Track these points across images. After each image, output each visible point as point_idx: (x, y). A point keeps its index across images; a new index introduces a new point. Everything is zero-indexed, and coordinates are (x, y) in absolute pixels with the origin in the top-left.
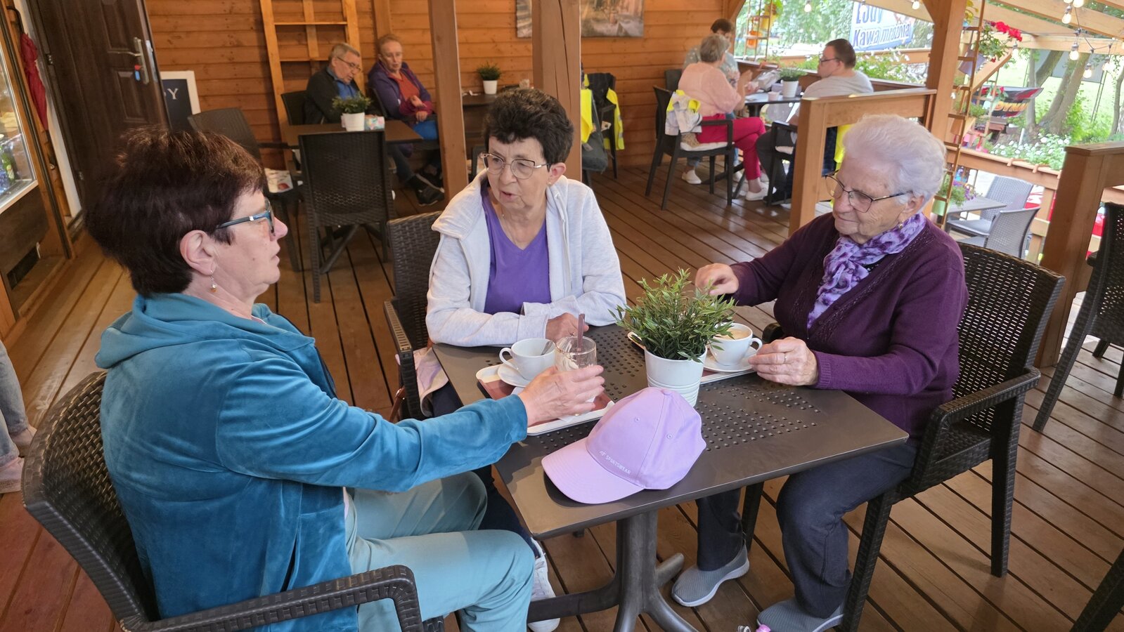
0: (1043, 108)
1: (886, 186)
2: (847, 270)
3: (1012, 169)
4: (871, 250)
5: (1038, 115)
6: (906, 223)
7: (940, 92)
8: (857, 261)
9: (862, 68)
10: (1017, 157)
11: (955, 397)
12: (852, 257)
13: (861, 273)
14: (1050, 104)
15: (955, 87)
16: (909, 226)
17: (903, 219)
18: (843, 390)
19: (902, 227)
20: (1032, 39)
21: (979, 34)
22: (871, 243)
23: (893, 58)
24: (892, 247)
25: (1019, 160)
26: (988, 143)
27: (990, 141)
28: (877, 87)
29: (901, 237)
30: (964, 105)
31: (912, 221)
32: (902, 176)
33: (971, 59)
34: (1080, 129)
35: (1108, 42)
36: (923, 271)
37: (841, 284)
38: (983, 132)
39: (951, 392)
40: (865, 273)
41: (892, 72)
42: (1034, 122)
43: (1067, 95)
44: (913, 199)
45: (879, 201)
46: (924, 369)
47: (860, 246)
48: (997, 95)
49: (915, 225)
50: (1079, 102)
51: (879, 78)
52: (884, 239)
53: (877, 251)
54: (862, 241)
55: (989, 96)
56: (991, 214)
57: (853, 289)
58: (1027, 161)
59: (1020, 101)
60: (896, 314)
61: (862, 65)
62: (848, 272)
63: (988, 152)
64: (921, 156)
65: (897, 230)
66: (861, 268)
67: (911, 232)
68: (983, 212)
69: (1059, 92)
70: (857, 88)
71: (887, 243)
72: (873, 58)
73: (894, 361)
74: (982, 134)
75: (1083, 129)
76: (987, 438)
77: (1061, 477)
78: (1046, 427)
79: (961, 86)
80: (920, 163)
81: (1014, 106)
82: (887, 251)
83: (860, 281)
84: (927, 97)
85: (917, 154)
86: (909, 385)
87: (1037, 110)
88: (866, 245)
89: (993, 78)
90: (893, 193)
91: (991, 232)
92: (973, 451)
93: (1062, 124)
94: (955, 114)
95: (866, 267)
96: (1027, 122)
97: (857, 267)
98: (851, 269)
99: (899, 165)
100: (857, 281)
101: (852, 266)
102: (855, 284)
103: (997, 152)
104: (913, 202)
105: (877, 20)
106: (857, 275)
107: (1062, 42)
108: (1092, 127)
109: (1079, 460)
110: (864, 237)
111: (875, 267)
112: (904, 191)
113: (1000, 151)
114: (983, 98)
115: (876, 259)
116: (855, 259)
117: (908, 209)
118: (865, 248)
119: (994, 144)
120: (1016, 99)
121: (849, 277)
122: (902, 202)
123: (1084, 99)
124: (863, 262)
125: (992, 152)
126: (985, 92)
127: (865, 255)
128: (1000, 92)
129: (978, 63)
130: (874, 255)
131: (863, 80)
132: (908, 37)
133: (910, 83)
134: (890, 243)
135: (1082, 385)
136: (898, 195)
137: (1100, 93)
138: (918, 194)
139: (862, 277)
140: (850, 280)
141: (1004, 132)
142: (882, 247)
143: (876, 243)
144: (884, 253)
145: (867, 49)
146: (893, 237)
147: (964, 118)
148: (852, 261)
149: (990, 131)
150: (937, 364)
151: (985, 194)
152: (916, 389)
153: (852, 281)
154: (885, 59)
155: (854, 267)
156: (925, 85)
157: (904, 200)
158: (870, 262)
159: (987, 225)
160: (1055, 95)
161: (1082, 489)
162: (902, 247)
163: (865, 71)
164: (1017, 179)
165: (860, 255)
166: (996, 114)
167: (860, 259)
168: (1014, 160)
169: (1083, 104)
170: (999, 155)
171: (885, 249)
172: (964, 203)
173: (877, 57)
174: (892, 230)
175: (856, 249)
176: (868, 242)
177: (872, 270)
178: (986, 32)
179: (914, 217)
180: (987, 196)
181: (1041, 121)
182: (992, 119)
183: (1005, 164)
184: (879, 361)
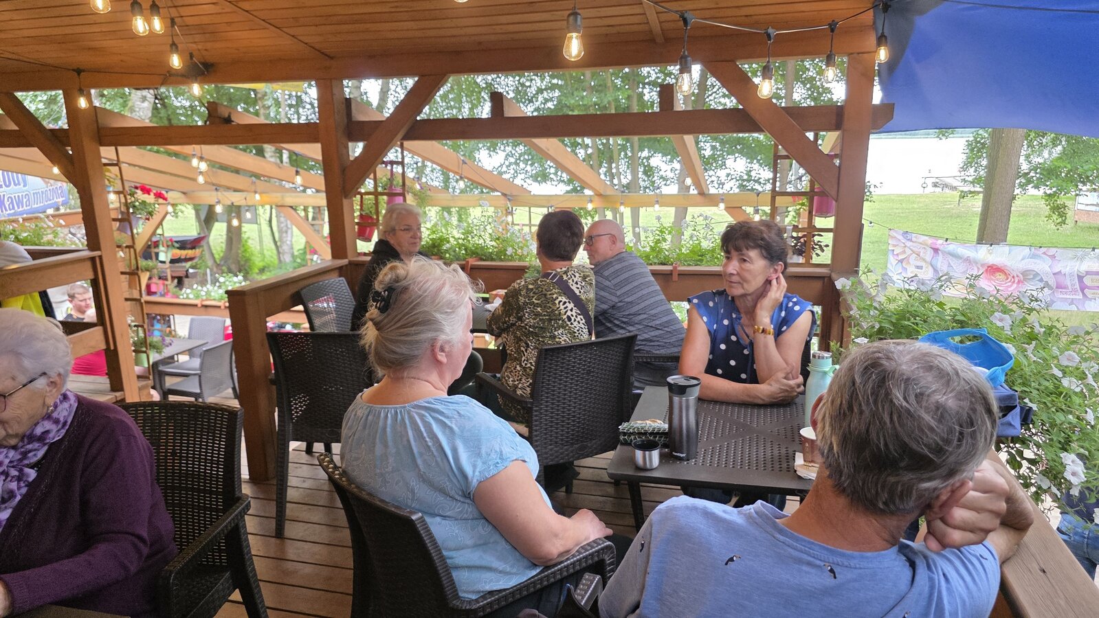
0: (219, 249)
1: (13, 379)
2: (9, 479)
3: (203, 309)
4: (30, 447)
5: (217, 256)
6: (56, 406)
7: (106, 252)
8: (18, 465)
9: (12, 237)
10: (204, 298)
11: (181, 550)
12: (11, 462)
13: (28, 476)
14: (224, 246)
15: (119, 247)
16: (59, 408)
17: (50, 402)
18: (50, 604)
19: (52, 412)
20: (183, 196)
21: (125, 197)
22: (26, 440)
23: (45, 223)
24: (51, 435)
25: (207, 300)
26: (175, 290)
27: (176, 287)
28: (35, 255)
29: (57, 421)
30: (133, 262)
31: (61, 402)
32: (27, 363)
33: (126, 220)
34: (254, 263)
35: (244, 194)
36: (94, 450)
37: (6, 496)
38: (166, 280)
39: (174, 547)
40: (32, 474)
41: (50, 237)
42: (215, 261)
43: (234, 236)
44: (51, 380)
45: (13, 395)
46: (135, 546)
47: (14, 448)
48: (168, 246)
49: (66, 405)
50: (246, 241)
51: (37, 245)
52: (39, 431)
53: (36, 445)
54: (13, 442)
55: (161, 248)
56: (198, 352)
57: (25, 497)
58: (214, 300)
59: (193, 248)
60: (84, 503)
61: (11, 234)
62: (11, 481)
63: (177, 297)
64: (38, 338)
65: (48, 417)
66: (27, 470)
67: (65, 413)
68: (190, 352)
69: (227, 235)
70: (12, 259)
71: (43, 433)
72: (23, 225)
73: (100, 552)
74: (166, 282)
75: (257, 263)
76: (227, 571)
77: (308, 569)
78: (286, 530)
79: (125, 245)
80: (38, 345)
81: (189, 253)
82: (48, 441)
83: (29, 485)
84: (93, 259)
85: (31, 338)
86: (125, 568)
87: (214, 252)
88: (21, 444)
89: (159, 231)
90: (25, 381)
91: (201, 368)
92: (217, 591)
93: (239, 262)
94: (128, 271)
95: (32, 467)
96: (210, 263)
97: (21, 471)
98: (13, 477)
99: (18, 355)
100: (26, 486)
101: (14, 472)
102: (24, 490)
103: (185, 296)
104: (51, 382)
105: (22, 185)
106: (24, 479)
107: (209, 197)
108: (263, 260)
109: (317, 548)
110: (16, 436)
111: (41, 464)
112: (35, 376)
113: (188, 294)
114: (156, 250)
115: (41, 454)
116: (15, 463)
117: (51, 391)
118: (22, 447)
119: (181, 289)
120: (189, 246)
121: (14, 485)
122: (40, 387)
123: (249, 238)
124: (26, 462)
125: (181, 297)
126: (156, 244)
127: (25, 455)
128: (170, 243)
129: (134, 223)
130: (35, 450)
131: (16, 250)
132: (64, 199)
133: (73, 247)
134: (47, 432)
135: (304, 481)
136: (31, 382)
137: (260, 231)
138: (53, 374)
139: (31, 479)
140: (15, 488)
141: (187, 276)
142: (41, 438)
143: (31, 438)
144: (45, 444)
145: (14, 214)
146: (48, 425)
147: (137, 274)
148: (13, 467)
149: (173, 278)
150: (145, 535)
151: (187, 336)
152: (133, 569)
153: (19, 488)
154: (36, 226)
155: (17, 473)
156: (86, 248)
157: (41, 383)
158: (35, 460)
159: (196, 362)
160: (225, 237)
161: (325, 572)
162: (63, 431)
163: (17, 240)
164: (210, 317)
165: (19, 457)
166: (172, 261)
167: (20, 460)
168: (203, 300)
169: (250, 242)
170: (188, 298)
171: (45, 439)
172: (164, 350)
173: (27, 224)
174: (43, 419)
175: (12, 453)
176: (22, 440)
177: (39, 468)
178: (132, 195)
179: (61, 398)
180: (190, 337)
181: (221, 261)
182: (170, 267)
183: (196, 305)
184: (82, 558)
